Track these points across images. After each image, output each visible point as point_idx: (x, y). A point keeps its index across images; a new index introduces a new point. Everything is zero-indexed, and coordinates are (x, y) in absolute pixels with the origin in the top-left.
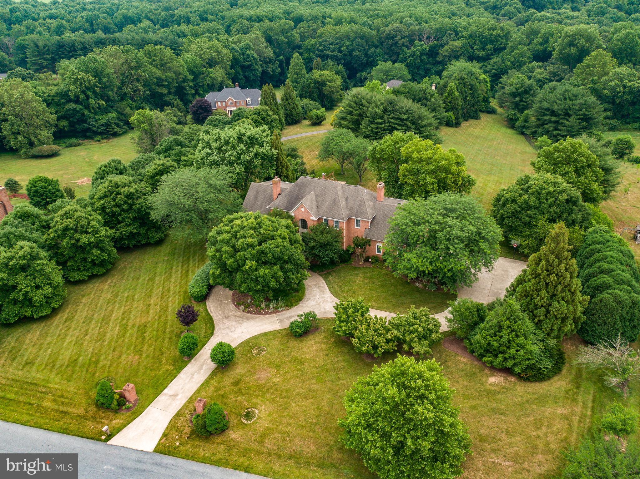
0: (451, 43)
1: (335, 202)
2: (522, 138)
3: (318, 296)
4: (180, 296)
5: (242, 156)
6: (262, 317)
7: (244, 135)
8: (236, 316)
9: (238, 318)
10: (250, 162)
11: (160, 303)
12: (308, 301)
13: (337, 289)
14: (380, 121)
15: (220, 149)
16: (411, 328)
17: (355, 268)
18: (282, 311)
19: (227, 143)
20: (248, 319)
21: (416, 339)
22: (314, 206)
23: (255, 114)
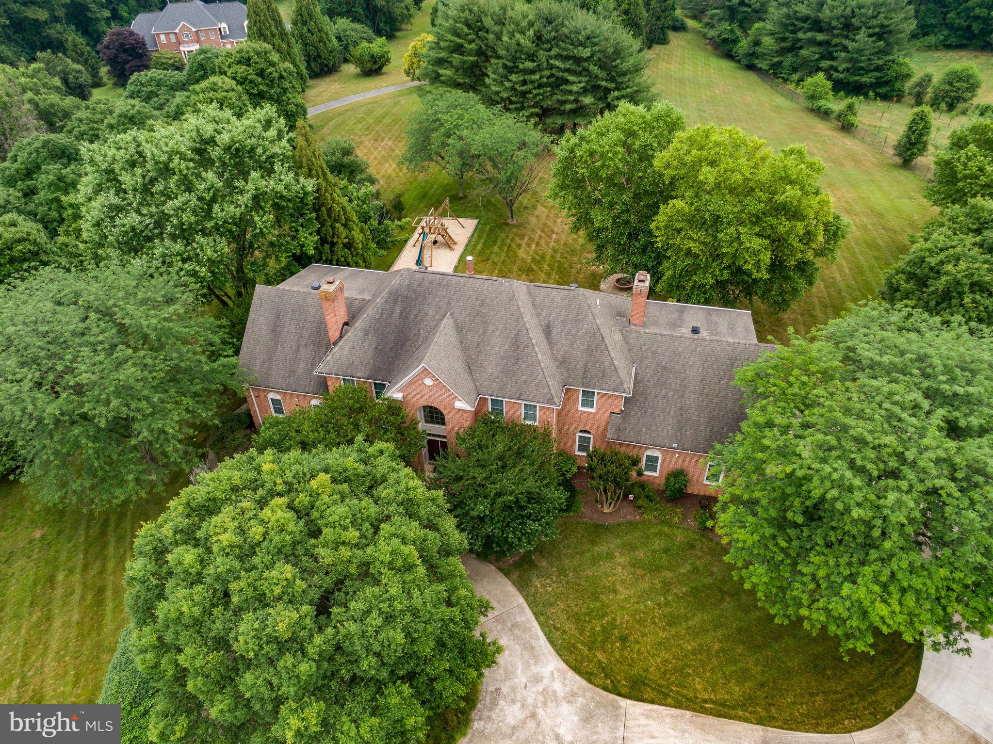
1: (519, 346)
3: (521, 678)
5: (216, 208)
7: (212, 141)
10: (243, 222)
14: (529, 65)
15: (146, 189)
19: (165, 171)
22: (459, 365)
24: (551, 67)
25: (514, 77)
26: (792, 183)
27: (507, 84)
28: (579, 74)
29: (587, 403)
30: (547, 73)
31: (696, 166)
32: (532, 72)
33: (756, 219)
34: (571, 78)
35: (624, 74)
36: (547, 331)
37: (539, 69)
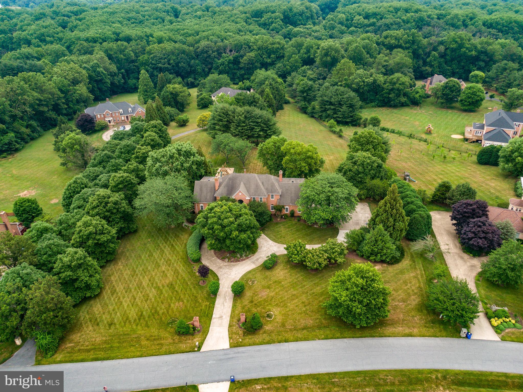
0: (247, 54)
1: (257, 186)
2: (313, 120)
4: (181, 262)
5: (184, 164)
6: (241, 263)
8: (225, 266)
9: (228, 267)
11: (170, 269)
12: (261, 248)
13: (274, 238)
15: (168, 162)
16: (334, 251)
17: (277, 223)
18: (250, 257)
20: (234, 266)
21: (338, 256)
22: (246, 191)
23: (152, 127)
24: (250, 125)
25: (239, 128)
26: (310, 152)
27: (237, 130)
28: (258, 126)
29: (272, 198)
30: (249, 126)
31: (290, 149)
32: (245, 126)
33: (304, 159)
34: (256, 128)
35: (271, 126)
36: (263, 183)
37: (246, 125)
